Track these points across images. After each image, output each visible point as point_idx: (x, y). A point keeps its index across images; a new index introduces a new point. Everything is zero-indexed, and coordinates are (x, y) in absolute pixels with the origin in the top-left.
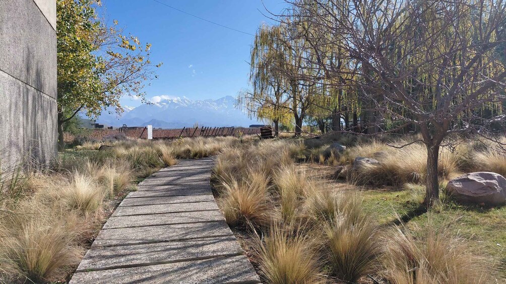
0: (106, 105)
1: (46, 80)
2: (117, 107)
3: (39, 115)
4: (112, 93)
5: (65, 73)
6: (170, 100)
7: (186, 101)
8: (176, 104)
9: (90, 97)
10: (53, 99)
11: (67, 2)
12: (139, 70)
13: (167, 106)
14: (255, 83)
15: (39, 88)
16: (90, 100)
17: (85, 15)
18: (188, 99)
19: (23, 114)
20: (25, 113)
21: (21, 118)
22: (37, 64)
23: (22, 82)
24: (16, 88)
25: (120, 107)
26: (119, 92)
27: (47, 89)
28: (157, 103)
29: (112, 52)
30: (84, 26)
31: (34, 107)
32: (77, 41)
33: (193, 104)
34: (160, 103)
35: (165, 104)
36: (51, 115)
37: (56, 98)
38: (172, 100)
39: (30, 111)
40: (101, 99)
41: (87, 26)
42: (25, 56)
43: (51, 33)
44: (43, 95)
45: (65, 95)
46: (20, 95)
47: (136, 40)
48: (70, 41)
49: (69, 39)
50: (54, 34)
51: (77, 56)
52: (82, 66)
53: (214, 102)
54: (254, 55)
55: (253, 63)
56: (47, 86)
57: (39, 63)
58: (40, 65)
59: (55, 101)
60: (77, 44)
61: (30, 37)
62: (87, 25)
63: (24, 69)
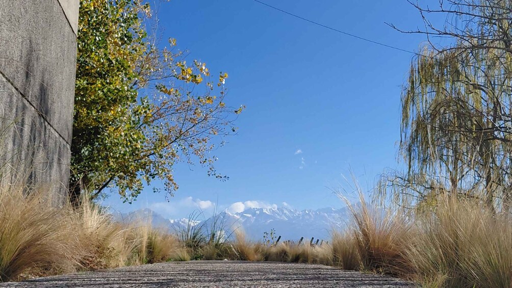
0: (150, 175)
1: (55, 105)
2: (168, 181)
3: (40, 156)
4: (161, 156)
5: (88, 113)
6: (258, 210)
7: (285, 211)
8: (267, 216)
9: (124, 155)
10: (65, 143)
11: (97, 2)
12: (205, 119)
13: (253, 220)
14: (409, 150)
15: (44, 113)
16: (125, 159)
17: (125, 22)
18: (290, 208)
19: (14, 142)
20: (17, 141)
21: (10, 146)
22: (43, 73)
23: (17, 89)
24: (6, 94)
25: (171, 180)
26: (173, 155)
27: (55, 119)
28: (237, 214)
29: (164, 87)
30: (122, 39)
31: (33, 139)
32: (109, 60)
33: (298, 217)
34: (241, 215)
35: (249, 215)
36: (59, 164)
37: (70, 142)
38: (261, 210)
39: (26, 142)
40: (143, 166)
41: (126, 38)
42: (25, 52)
43: (69, 36)
44: (49, 127)
45: (86, 149)
46: (11, 107)
47: (204, 68)
48: (99, 61)
49: (97, 59)
50: (74, 38)
51: (107, 83)
52: (115, 101)
53: (335, 212)
54: (407, 102)
55: (407, 116)
56: (57, 116)
57: (46, 73)
58: (47, 76)
59: (69, 147)
60: (109, 66)
61: (34, 25)
62: (126, 36)
63: (22, 72)
